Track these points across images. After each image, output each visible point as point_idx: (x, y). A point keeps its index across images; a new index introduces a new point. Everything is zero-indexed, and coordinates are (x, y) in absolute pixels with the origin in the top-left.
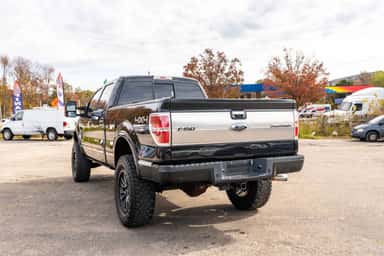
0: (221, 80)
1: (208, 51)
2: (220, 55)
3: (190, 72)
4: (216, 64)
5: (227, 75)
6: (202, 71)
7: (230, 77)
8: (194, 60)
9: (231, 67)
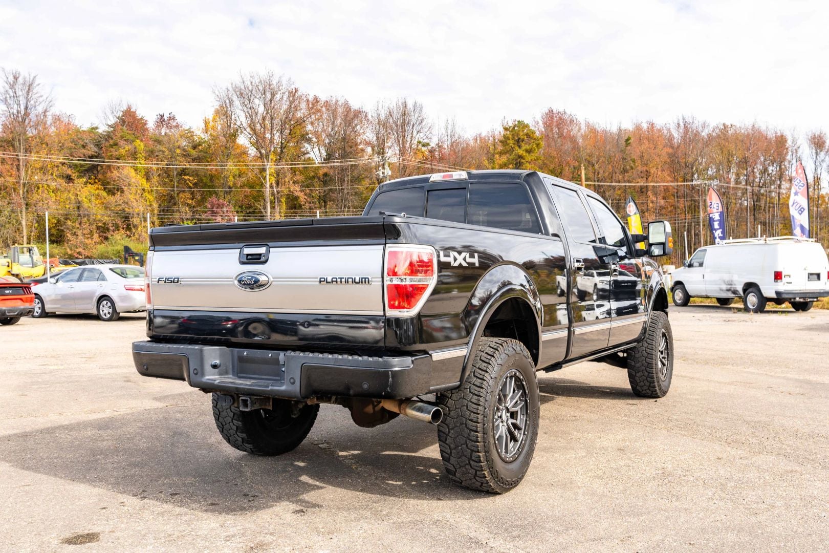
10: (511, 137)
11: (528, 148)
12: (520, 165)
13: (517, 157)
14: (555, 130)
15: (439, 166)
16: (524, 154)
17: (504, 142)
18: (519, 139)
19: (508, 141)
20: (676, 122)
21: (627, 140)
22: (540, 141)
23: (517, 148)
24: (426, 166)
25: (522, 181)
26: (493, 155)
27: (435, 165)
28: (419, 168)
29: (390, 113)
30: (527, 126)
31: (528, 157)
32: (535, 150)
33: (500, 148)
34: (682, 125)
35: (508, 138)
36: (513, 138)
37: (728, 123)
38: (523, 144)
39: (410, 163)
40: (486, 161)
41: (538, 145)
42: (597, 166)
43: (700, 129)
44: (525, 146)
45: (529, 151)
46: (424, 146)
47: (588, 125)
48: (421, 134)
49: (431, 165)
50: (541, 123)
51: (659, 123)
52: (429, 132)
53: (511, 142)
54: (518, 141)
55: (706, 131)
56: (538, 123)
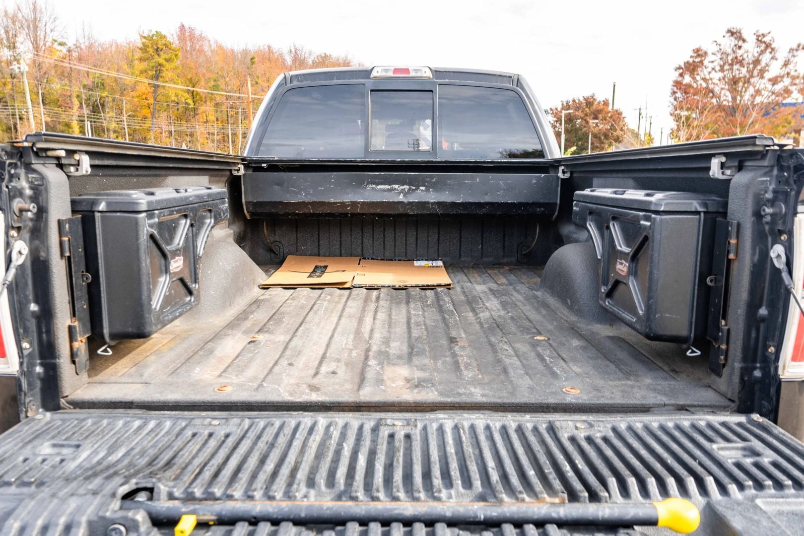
0: (758, 92)
1: (733, 33)
2: (760, 39)
3: (687, 79)
4: (749, 58)
5: (774, 81)
6: (716, 75)
7: (779, 87)
8: (699, 53)
9: (786, 64)
10: (150, 45)
11: (167, 57)
12: (159, 73)
13: (157, 65)
14: (189, 44)
15: (79, 66)
16: (164, 63)
17: (144, 49)
18: (158, 48)
19: (148, 49)
20: (288, 49)
21: (252, 59)
22: (177, 52)
23: (156, 56)
24: (64, 65)
25: (515, 87)
26: (132, 61)
27: (74, 65)
28: (56, 66)
29: (18, 7)
30: (165, 37)
31: (168, 66)
32: (174, 59)
33: (138, 54)
34: (293, 50)
35: (148, 46)
36: (152, 47)
37: (328, 54)
38: (161, 53)
39: (47, 61)
40: (126, 66)
41: (176, 55)
42: (227, 79)
43: (307, 55)
44: (163, 56)
45: (167, 60)
46: (61, 44)
47: (216, 42)
48: (55, 33)
49: (70, 63)
50: (175, 36)
51: (276, 47)
52: (64, 32)
53: (151, 50)
54: (157, 50)
55: (312, 58)
56: (173, 35)
